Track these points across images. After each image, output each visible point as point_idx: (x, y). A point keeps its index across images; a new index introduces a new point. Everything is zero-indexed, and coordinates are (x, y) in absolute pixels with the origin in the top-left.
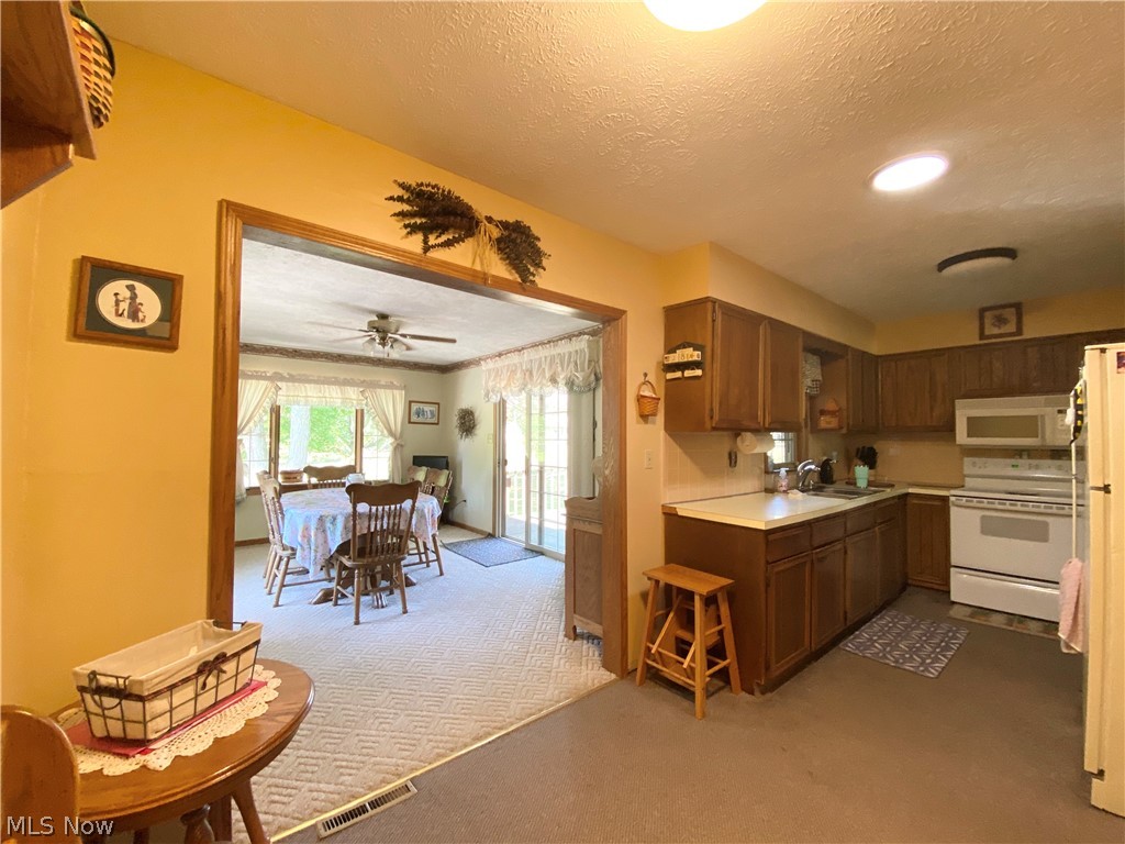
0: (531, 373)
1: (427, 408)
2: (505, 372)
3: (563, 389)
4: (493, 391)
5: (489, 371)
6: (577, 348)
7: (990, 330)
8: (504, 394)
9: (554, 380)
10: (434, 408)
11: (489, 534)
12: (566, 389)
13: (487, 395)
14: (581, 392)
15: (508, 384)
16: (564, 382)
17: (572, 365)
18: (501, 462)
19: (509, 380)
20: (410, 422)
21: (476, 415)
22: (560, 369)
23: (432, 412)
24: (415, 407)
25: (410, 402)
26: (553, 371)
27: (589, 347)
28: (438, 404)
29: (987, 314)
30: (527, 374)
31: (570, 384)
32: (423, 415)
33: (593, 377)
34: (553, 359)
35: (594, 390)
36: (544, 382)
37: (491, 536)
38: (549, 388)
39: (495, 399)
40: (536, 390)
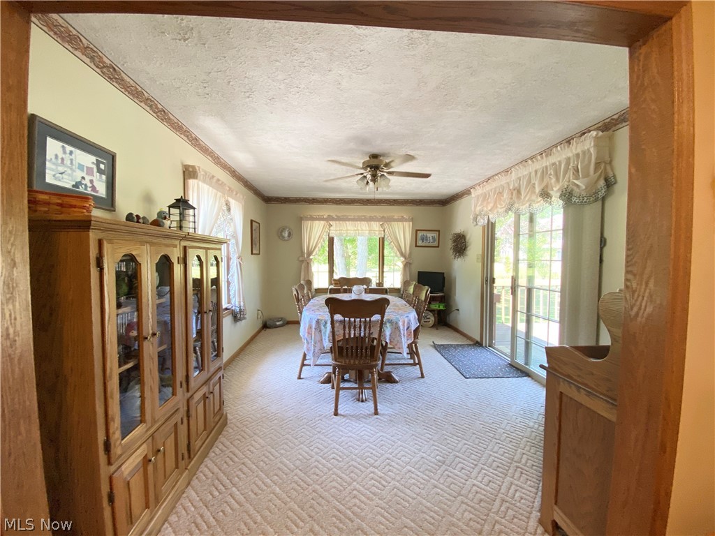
0: (519, 192)
1: (430, 235)
2: (492, 194)
3: (558, 203)
4: (480, 214)
5: (478, 197)
6: (579, 150)
8: (491, 216)
9: (545, 195)
10: (435, 234)
11: (477, 342)
12: (561, 202)
13: (475, 219)
14: (583, 204)
15: (495, 207)
16: (558, 194)
17: (571, 173)
18: (489, 281)
19: (495, 203)
20: (416, 246)
21: (467, 238)
22: (553, 180)
23: (433, 238)
24: (420, 234)
25: (417, 231)
26: (544, 184)
27: (596, 146)
28: (439, 231)
30: (515, 192)
31: (567, 196)
32: (427, 240)
33: (602, 183)
34: (544, 171)
35: (603, 199)
36: (534, 197)
37: (478, 344)
38: (539, 204)
39: (483, 222)
40: (524, 208)
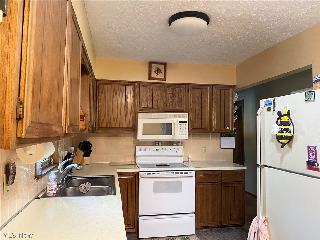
7: (154, 75)
29: (152, 65)
